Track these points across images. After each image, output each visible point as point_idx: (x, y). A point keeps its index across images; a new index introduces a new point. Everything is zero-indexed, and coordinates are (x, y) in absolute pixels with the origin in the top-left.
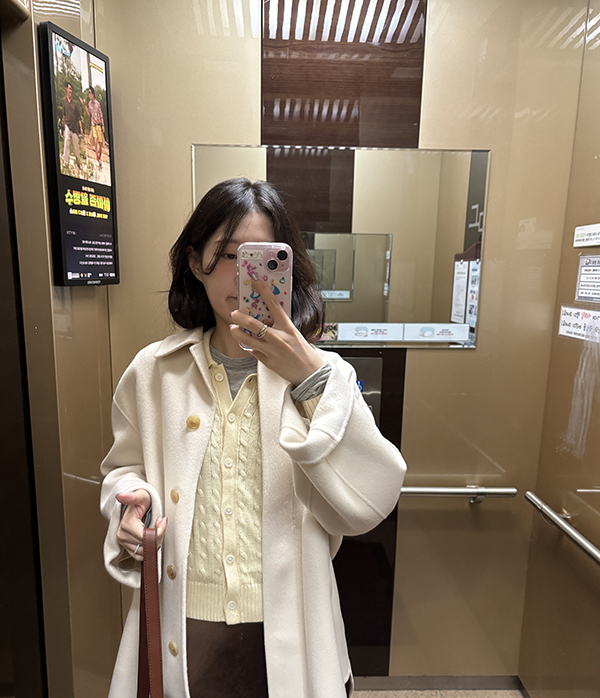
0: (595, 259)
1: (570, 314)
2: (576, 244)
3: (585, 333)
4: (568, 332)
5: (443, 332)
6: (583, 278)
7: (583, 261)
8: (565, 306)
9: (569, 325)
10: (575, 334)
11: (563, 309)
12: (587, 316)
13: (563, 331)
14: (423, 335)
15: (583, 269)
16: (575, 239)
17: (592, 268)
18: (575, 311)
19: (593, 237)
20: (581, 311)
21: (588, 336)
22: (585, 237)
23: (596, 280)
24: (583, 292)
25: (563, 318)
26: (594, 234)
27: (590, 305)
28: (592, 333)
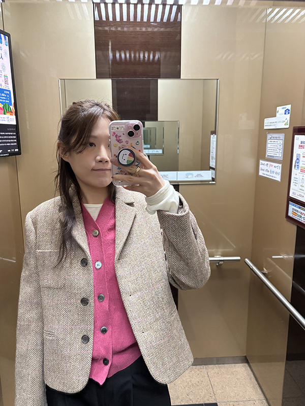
0: (273, 136)
1: (264, 164)
2: (265, 128)
3: (271, 175)
4: (263, 174)
5: (198, 175)
6: (269, 146)
7: (269, 136)
8: (262, 160)
9: (263, 170)
10: (267, 175)
11: (261, 161)
12: (271, 165)
13: (261, 173)
14: (187, 178)
15: (269, 140)
16: (265, 125)
17: (273, 141)
18: (266, 163)
20: (269, 163)
21: (272, 177)
22: (269, 124)
23: (275, 147)
24: (269, 153)
25: (261, 166)
26: (273, 123)
27: (272, 160)
28: (274, 175)
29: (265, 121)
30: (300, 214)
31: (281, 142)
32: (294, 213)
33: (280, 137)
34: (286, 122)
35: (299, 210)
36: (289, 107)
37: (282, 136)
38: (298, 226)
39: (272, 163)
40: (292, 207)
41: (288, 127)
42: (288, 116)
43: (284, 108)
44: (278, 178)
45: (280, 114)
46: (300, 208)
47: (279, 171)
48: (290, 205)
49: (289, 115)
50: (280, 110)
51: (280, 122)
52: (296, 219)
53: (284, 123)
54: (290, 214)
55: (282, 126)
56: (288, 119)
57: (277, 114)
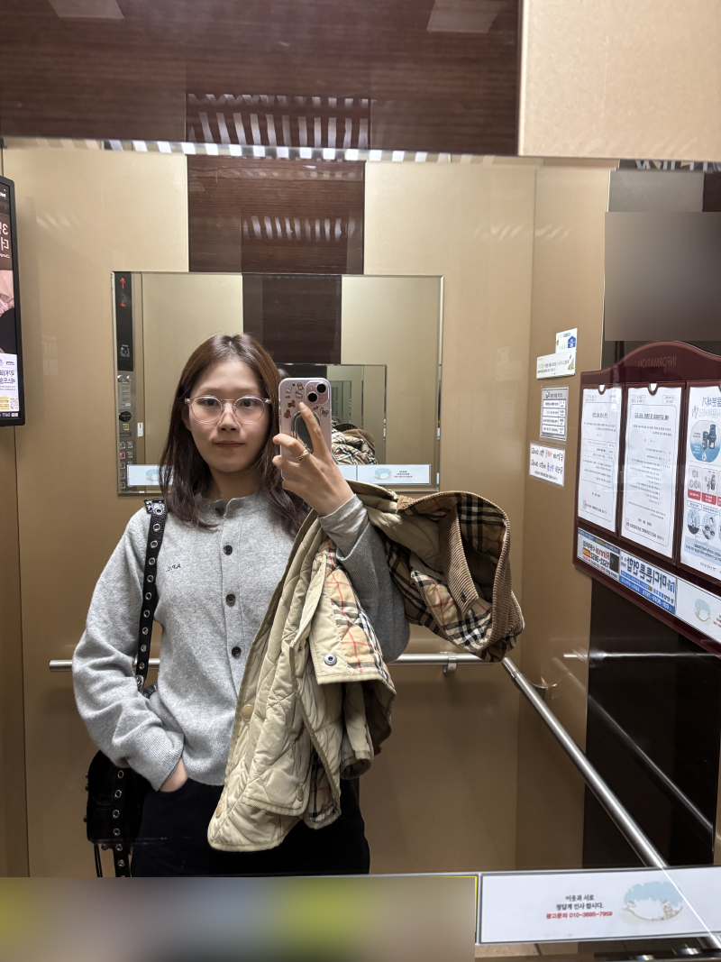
0: (551, 392)
1: (536, 452)
2: (539, 376)
3: (549, 473)
4: (536, 472)
5: (402, 474)
6: (545, 412)
7: (544, 394)
8: (534, 443)
9: (536, 464)
10: (542, 474)
11: (534, 447)
12: (549, 454)
13: (533, 471)
14: (378, 478)
15: (545, 402)
16: (538, 370)
17: (551, 402)
18: (540, 448)
19: (549, 368)
20: (545, 449)
21: (551, 477)
22: (545, 368)
23: (553, 416)
24: (545, 428)
25: (533, 457)
26: (550, 365)
27: (550, 442)
28: (553, 473)
29: (539, 363)
30: (595, 553)
31: (563, 404)
32: (587, 553)
33: (560, 395)
34: (570, 362)
35: (594, 544)
36: (574, 333)
37: (564, 392)
38: (594, 581)
39: (550, 450)
40: (583, 539)
41: (572, 372)
42: (573, 351)
43: (566, 335)
44: (559, 479)
45: (562, 348)
46: (594, 540)
47: (561, 464)
48: (579, 535)
49: (575, 348)
50: (562, 339)
51: (560, 363)
52: (590, 563)
53: (568, 365)
54: (581, 555)
55: (564, 370)
56: (574, 356)
57: (557, 348)
